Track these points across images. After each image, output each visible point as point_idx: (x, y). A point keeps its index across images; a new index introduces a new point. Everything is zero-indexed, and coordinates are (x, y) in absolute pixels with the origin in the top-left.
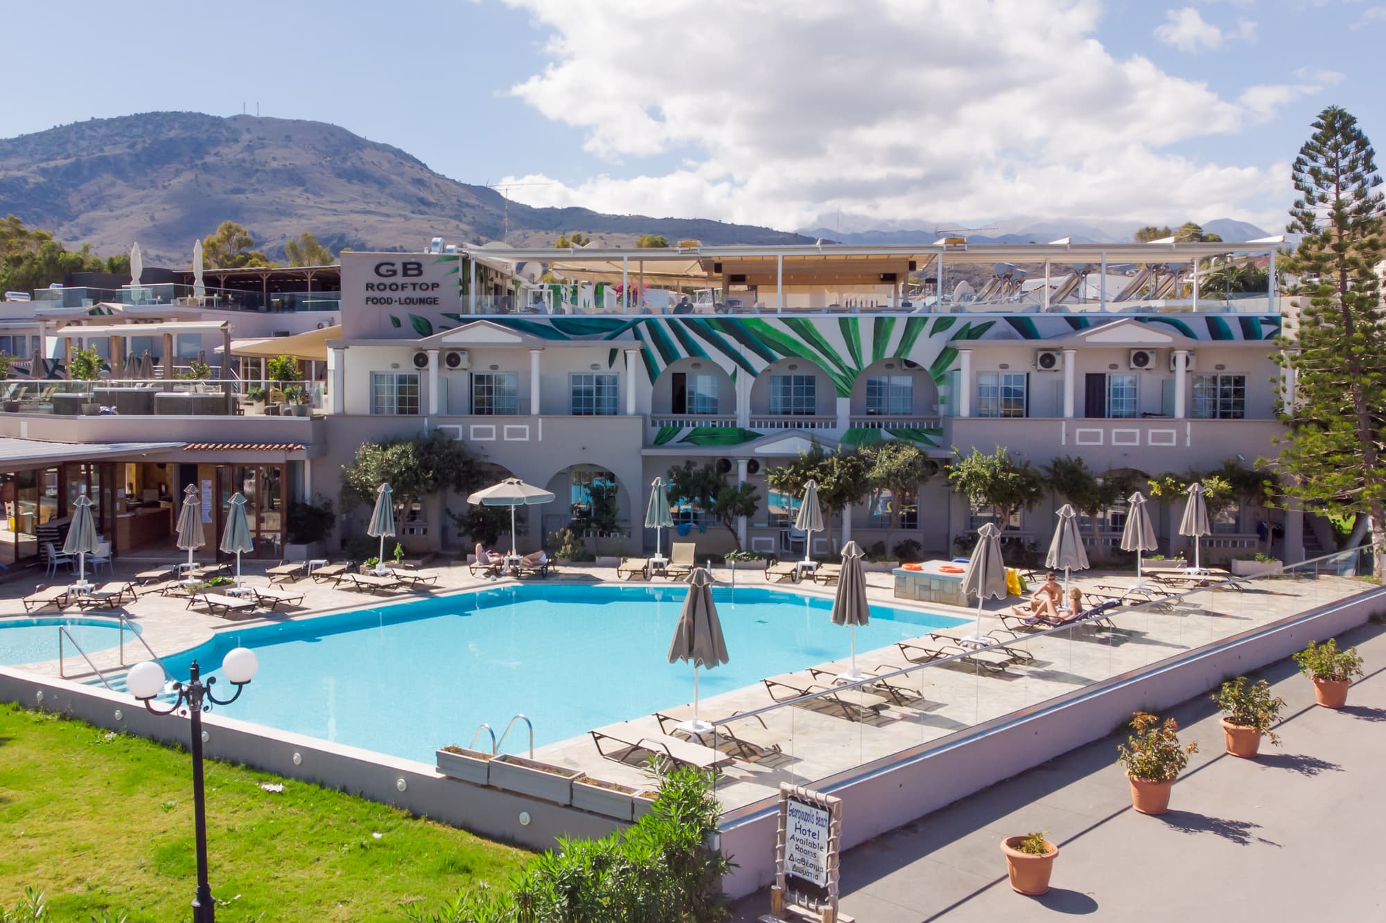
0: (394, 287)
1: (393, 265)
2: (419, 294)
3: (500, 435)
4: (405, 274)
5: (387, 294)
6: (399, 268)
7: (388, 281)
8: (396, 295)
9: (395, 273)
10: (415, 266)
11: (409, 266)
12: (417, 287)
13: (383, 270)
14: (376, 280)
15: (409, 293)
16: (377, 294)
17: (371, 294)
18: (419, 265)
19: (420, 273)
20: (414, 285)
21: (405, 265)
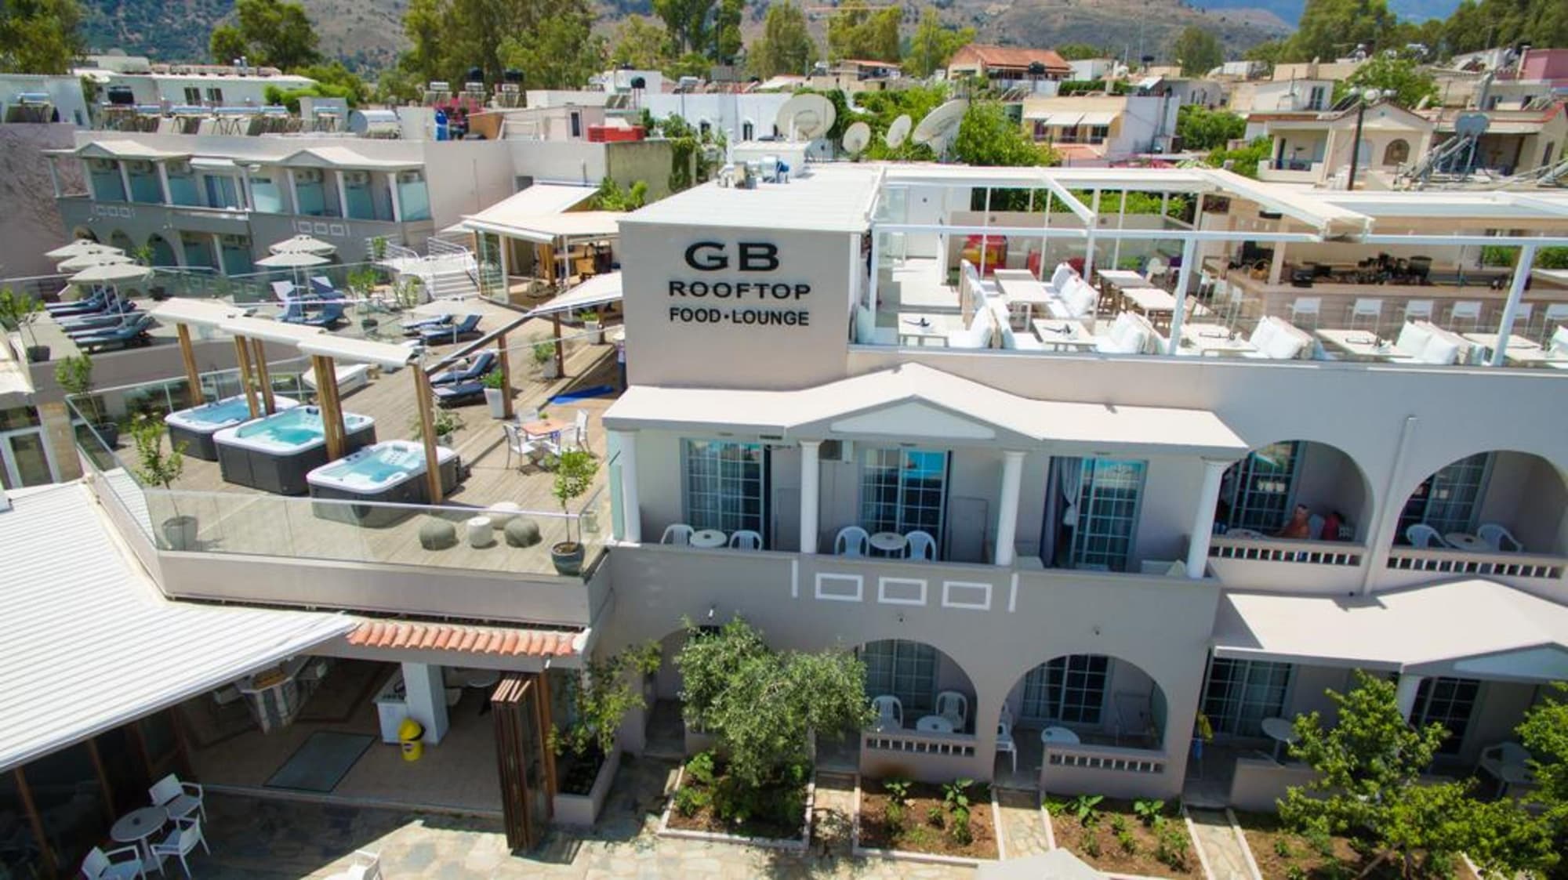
0: (724, 290)
1: (720, 247)
2: (770, 303)
3: (935, 594)
4: (744, 266)
5: (710, 301)
6: (733, 253)
7: (711, 278)
8: (726, 305)
9: (723, 263)
10: (764, 251)
11: (751, 251)
12: (768, 291)
13: (701, 256)
14: (689, 275)
15: (751, 300)
16: (690, 301)
17: (679, 300)
18: (773, 249)
19: (774, 264)
20: (762, 287)
21: (743, 247)
